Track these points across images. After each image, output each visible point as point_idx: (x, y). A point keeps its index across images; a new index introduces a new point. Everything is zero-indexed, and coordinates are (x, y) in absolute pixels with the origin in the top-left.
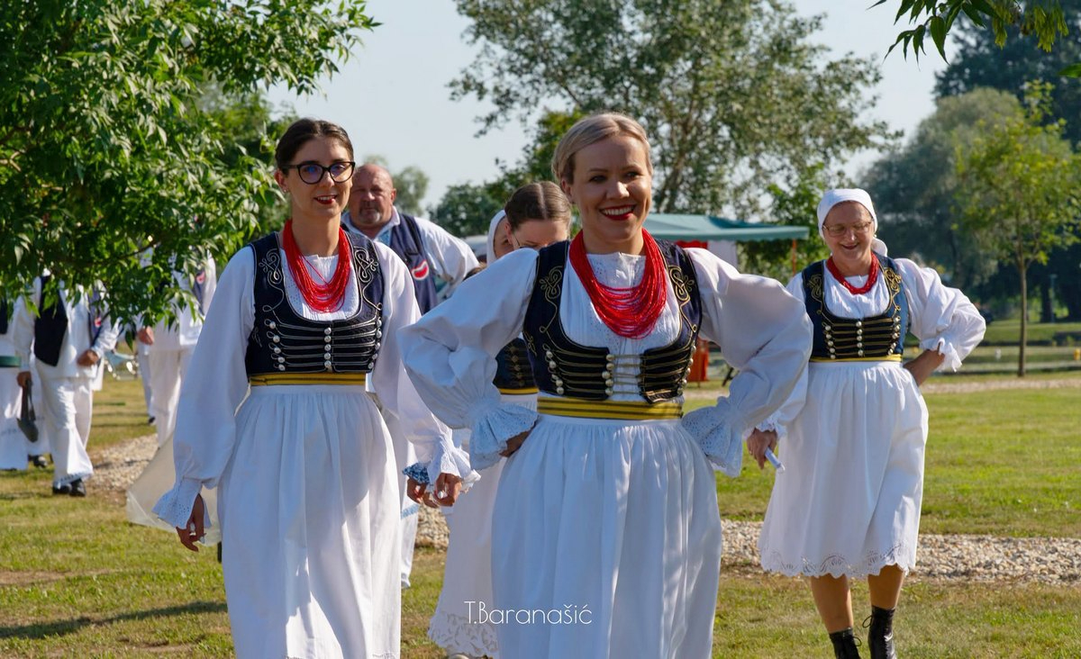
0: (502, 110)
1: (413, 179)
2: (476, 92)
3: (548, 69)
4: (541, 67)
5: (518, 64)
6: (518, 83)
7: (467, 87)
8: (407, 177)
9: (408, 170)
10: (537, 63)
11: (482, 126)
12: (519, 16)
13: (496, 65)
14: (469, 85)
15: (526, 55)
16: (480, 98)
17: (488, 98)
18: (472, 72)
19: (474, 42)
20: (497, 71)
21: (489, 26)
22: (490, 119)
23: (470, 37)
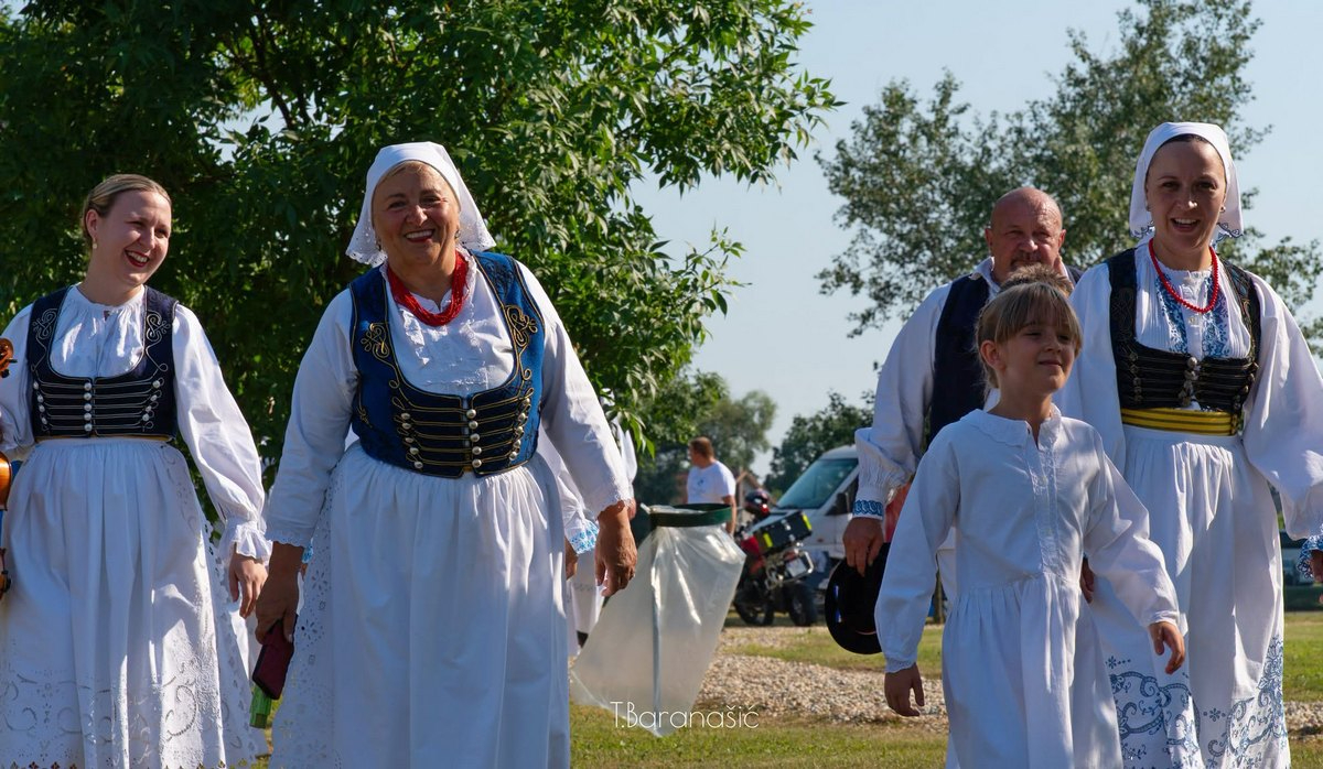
0: (880, 306)
1: (758, 405)
2: (850, 284)
3: (934, 259)
4: (926, 256)
5: (900, 251)
6: (899, 273)
7: (840, 278)
8: (751, 404)
9: (752, 395)
10: (921, 251)
11: (857, 324)
12: (901, 194)
13: (874, 253)
14: (843, 276)
15: (909, 243)
16: (855, 292)
17: (864, 291)
18: (845, 260)
19: (848, 225)
20: (875, 260)
21: (866, 207)
22: (867, 317)
23: (844, 219)
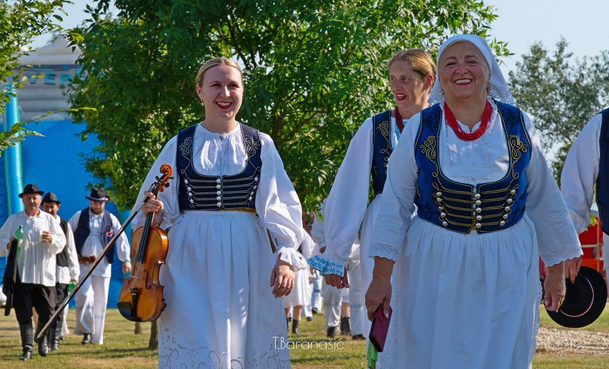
3: (557, 127)
4: (553, 126)
5: (540, 124)
10: (551, 123)
12: (540, 96)
15: (545, 120)
